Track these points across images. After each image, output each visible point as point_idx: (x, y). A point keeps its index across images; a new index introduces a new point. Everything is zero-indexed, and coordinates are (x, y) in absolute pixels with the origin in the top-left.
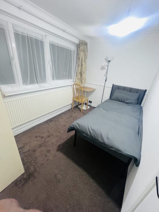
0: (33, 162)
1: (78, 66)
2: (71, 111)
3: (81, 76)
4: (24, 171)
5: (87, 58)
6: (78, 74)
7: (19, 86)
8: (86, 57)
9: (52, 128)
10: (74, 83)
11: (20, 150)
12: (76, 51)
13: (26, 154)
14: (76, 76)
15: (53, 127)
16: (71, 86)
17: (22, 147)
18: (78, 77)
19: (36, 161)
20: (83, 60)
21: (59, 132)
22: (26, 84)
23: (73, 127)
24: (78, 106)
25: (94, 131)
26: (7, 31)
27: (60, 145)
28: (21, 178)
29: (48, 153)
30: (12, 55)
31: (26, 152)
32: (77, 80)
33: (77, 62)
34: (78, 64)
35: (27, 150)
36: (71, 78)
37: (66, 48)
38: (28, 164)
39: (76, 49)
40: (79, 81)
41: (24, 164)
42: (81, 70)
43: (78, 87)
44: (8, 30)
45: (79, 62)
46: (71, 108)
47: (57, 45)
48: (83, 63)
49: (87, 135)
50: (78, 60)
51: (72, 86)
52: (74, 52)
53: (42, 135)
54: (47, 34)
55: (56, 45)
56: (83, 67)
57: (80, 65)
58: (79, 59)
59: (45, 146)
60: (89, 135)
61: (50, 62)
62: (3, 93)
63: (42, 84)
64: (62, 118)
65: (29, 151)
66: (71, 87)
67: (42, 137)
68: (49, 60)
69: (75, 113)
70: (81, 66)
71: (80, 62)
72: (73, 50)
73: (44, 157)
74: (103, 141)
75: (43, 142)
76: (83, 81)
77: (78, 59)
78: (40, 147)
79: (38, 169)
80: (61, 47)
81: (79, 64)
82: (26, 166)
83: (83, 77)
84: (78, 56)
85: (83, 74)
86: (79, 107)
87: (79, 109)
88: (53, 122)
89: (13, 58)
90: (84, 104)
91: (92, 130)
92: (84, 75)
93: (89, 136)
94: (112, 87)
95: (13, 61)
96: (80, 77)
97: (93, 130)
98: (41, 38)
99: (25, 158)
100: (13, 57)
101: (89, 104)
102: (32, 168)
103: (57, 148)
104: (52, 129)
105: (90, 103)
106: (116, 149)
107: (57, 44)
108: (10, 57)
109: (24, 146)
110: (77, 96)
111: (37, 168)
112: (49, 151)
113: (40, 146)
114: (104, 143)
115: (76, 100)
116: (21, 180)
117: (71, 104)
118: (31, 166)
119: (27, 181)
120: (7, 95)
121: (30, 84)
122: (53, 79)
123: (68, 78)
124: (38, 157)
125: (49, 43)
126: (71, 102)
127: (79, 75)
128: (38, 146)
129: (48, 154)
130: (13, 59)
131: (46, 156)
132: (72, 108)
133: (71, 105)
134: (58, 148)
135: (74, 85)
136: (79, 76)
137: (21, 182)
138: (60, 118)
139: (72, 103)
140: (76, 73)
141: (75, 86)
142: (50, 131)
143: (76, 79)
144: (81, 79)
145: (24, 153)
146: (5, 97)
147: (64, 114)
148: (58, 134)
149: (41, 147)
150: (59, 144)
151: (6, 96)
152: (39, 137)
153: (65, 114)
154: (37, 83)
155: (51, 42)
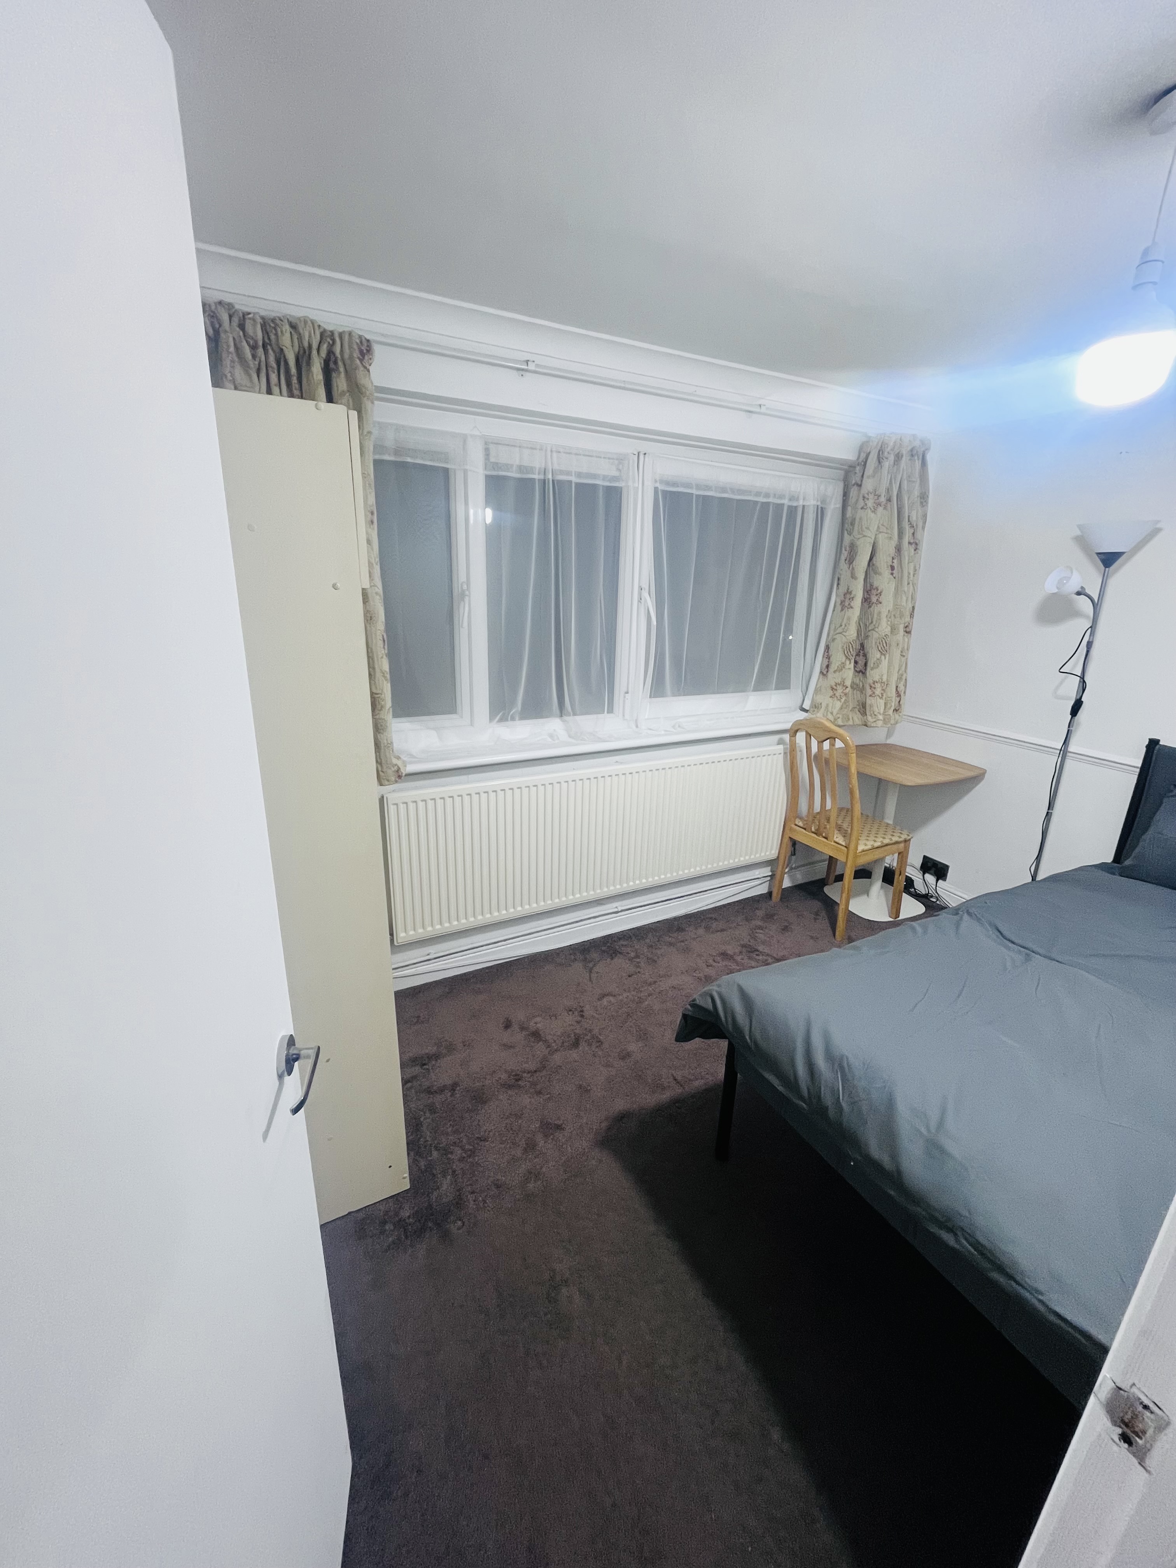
0: (458, 1152)
1: (845, 603)
2: (760, 913)
3: (862, 670)
4: (407, 1186)
5: (915, 545)
6: (838, 658)
7: (472, 725)
8: (907, 538)
9: (604, 996)
10: (802, 715)
11: (417, 1070)
12: (834, 506)
13: (438, 1099)
14: (823, 674)
15: (609, 994)
16: (776, 738)
17: (430, 1057)
18: (833, 678)
19: (472, 1153)
20: (883, 560)
21: (643, 1036)
22: (503, 719)
23: (710, 1006)
24: (822, 883)
25: (841, 1067)
26: (460, 476)
27: (622, 1117)
28: (386, 1213)
29: (546, 1136)
30: (462, 578)
31: (441, 1090)
32: (824, 699)
33: (836, 579)
34: (843, 589)
35: (449, 1082)
36: (783, 684)
37: (762, 499)
38: (435, 1154)
39: (834, 492)
40: (838, 704)
41: (414, 1146)
42: (865, 627)
43: (826, 745)
44: (465, 472)
45: (853, 576)
46: (763, 890)
47: (701, 493)
48: (885, 582)
49: (792, 1084)
50: (843, 565)
51: (786, 737)
52: (821, 513)
53: (539, 1023)
54: (644, 446)
55: (694, 492)
56: (876, 609)
57: (859, 594)
58: (851, 560)
59: (539, 1093)
60: (805, 1093)
61: (645, 594)
62: (398, 758)
63: (586, 722)
64: (687, 950)
65: (454, 1087)
66: (781, 742)
67: (536, 1035)
68: (645, 586)
69: (785, 929)
70: (866, 600)
71: (861, 577)
72: (812, 503)
73: (519, 1152)
74: (894, 1156)
75: (531, 1066)
76: (877, 705)
77: (845, 554)
78: (510, 1087)
79: (472, 1204)
80: (724, 502)
81: (848, 592)
82: (423, 1164)
83: (873, 675)
84: (847, 539)
85: (874, 655)
86: (832, 891)
87: (830, 906)
88: (619, 961)
89: (463, 591)
90: (878, 874)
91: (830, 1056)
92: (885, 663)
93: (802, 1098)
94: (1139, 763)
95: (462, 604)
96: (849, 674)
97: (839, 1064)
98: (614, 473)
99: (427, 1120)
100: (465, 587)
101: (924, 882)
102: (445, 1187)
103: (604, 1125)
104: (605, 1001)
105: (930, 878)
106: (977, 1245)
107: (698, 487)
108: (455, 585)
109: (437, 1057)
110: (817, 807)
111: (471, 1198)
112: (550, 1128)
113: (514, 1082)
114: (896, 1178)
115: (805, 838)
116: (384, 1223)
117: (771, 863)
118: (444, 1174)
119: (409, 1242)
120: (411, 768)
121: (522, 718)
122: (657, 690)
123: (761, 686)
124: (485, 1140)
125: (656, 489)
126: (770, 848)
127: (843, 665)
128: (504, 1076)
129: (542, 1143)
130: (463, 595)
131: (530, 1146)
132: (770, 894)
133: (767, 871)
134: (609, 1129)
135: (794, 732)
136: (842, 667)
137: (383, 1232)
138: (671, 944)
139: (772, 852)
140: (827, 648)
141: (801, 737)
142: (588, 1011)
143: (817, 691)
144: (862, 690)
145: (429, 1091)
146: (400, 777)
147: (707, 928)
148: (633, 1047)
149: (520, 1087)
150: (620, 1105)
151: (407, 775)
152: (522, 1028)
153: (714, 925)
154: (562, 711)
155: (668, 483)
